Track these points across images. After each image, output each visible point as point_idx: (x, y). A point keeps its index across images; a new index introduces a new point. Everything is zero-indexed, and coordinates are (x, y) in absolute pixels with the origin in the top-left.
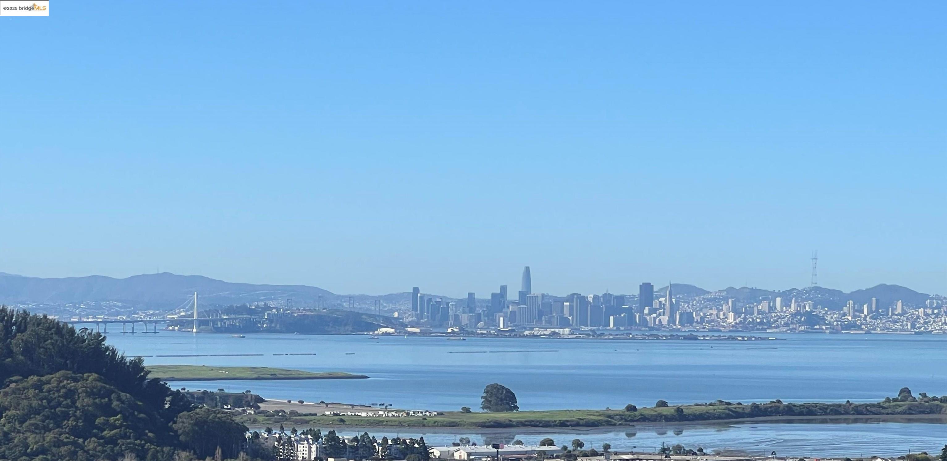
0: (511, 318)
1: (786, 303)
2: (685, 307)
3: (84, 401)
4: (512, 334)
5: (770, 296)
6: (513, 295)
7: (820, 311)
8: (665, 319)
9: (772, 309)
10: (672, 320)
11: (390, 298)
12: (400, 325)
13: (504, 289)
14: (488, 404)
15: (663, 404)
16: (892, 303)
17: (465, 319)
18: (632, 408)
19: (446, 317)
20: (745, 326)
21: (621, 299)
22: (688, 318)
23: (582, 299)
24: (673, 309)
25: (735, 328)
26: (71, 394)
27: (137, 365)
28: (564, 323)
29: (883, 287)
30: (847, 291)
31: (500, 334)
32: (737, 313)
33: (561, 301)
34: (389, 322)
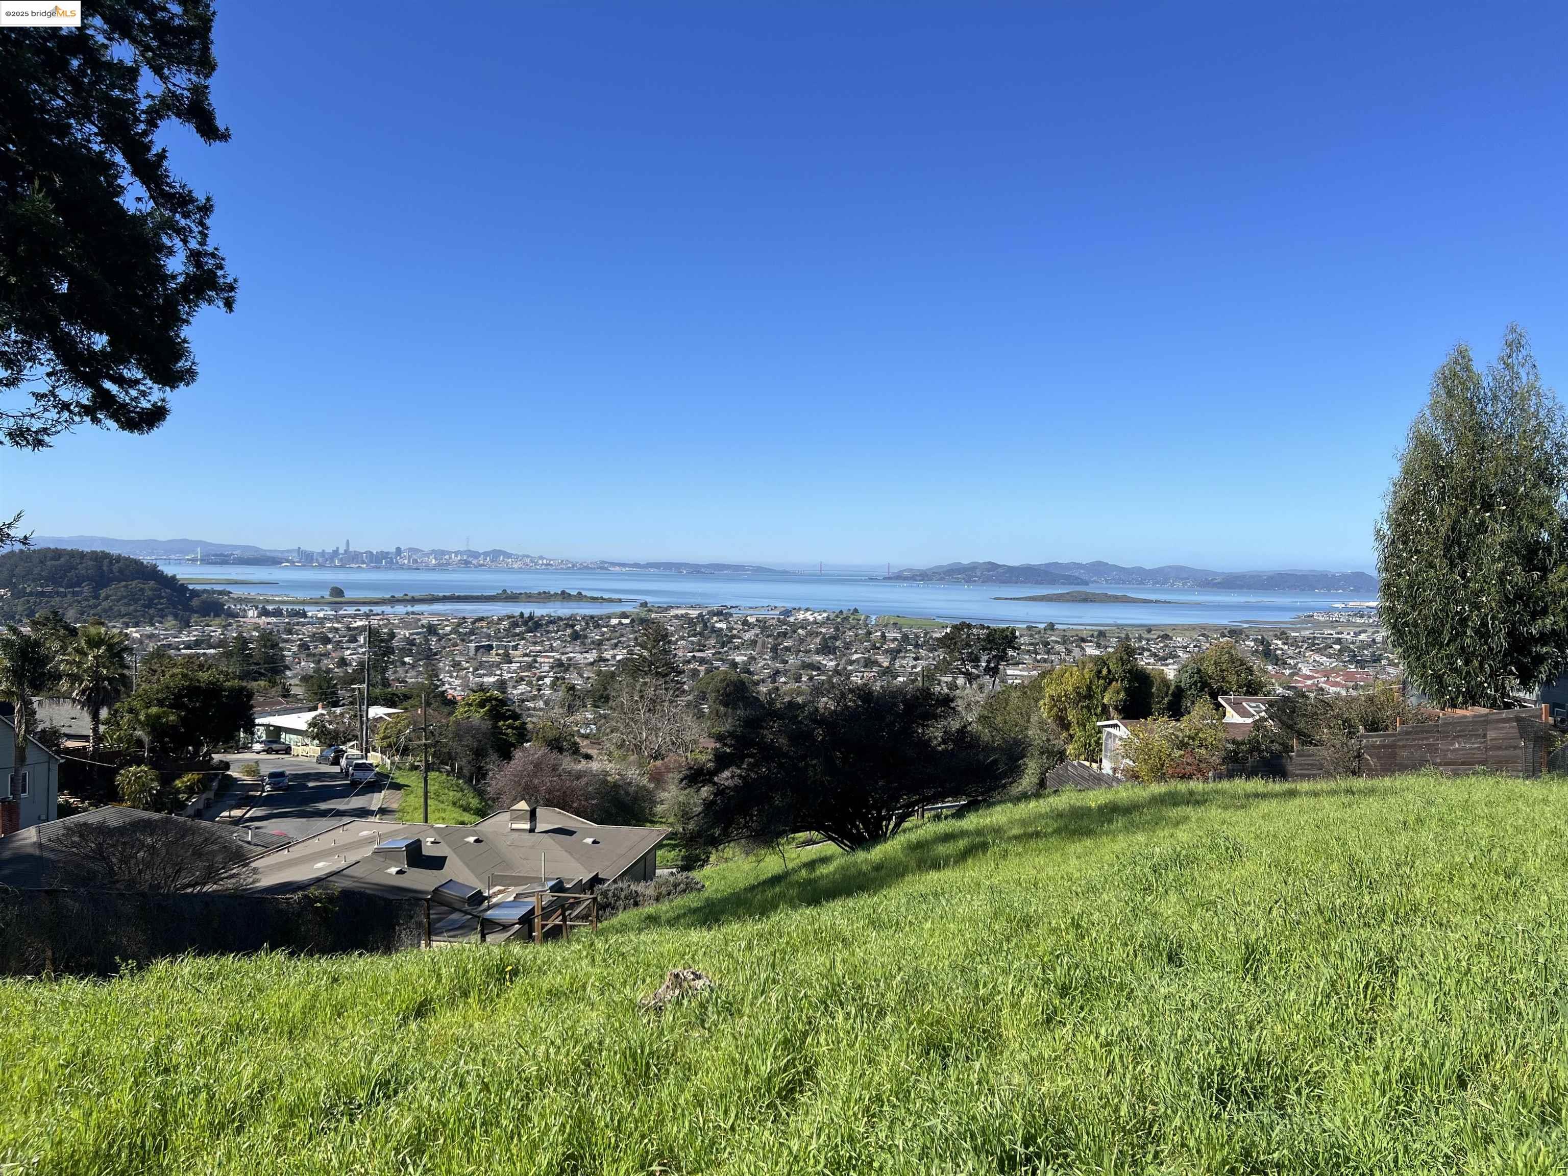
0: (341, 560)
1: (456, 556)
2: (414, 557)
3: (149, 593)
4: (341, 567)
5: (449, 553)
6: (341, 551)
7: (470, 559)
8: (406, 562)
9: (450, 558)
10: (409, 562)
11: (288, 551)
12: (292, 562)
13: (338, 548)
14: (331, 595)
15: (406, 595)
16: (499, 556)
17: (321, 560)
18: (393, 597)
19: (312, 559)
20: (439, 565)
21: (388, 553)
22: (415, 561)
23: (371, 553)
24: (410, 557)
25: (435, 565)
26: (142, 590)
27: (173, 578)
28: (363, 563)
29: (495, 551)
30: (481, 551)
31: (336, 566)
32: (436, 559)
33: (362, 553)
34: (288, 561)
